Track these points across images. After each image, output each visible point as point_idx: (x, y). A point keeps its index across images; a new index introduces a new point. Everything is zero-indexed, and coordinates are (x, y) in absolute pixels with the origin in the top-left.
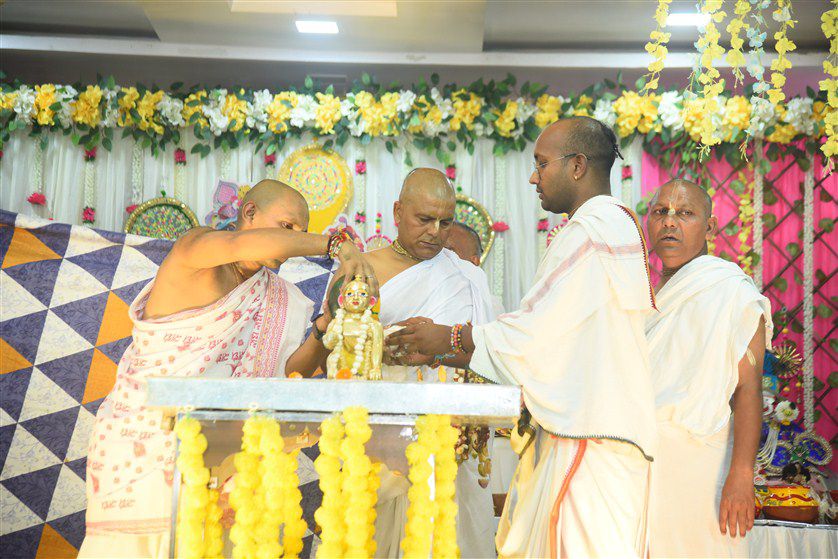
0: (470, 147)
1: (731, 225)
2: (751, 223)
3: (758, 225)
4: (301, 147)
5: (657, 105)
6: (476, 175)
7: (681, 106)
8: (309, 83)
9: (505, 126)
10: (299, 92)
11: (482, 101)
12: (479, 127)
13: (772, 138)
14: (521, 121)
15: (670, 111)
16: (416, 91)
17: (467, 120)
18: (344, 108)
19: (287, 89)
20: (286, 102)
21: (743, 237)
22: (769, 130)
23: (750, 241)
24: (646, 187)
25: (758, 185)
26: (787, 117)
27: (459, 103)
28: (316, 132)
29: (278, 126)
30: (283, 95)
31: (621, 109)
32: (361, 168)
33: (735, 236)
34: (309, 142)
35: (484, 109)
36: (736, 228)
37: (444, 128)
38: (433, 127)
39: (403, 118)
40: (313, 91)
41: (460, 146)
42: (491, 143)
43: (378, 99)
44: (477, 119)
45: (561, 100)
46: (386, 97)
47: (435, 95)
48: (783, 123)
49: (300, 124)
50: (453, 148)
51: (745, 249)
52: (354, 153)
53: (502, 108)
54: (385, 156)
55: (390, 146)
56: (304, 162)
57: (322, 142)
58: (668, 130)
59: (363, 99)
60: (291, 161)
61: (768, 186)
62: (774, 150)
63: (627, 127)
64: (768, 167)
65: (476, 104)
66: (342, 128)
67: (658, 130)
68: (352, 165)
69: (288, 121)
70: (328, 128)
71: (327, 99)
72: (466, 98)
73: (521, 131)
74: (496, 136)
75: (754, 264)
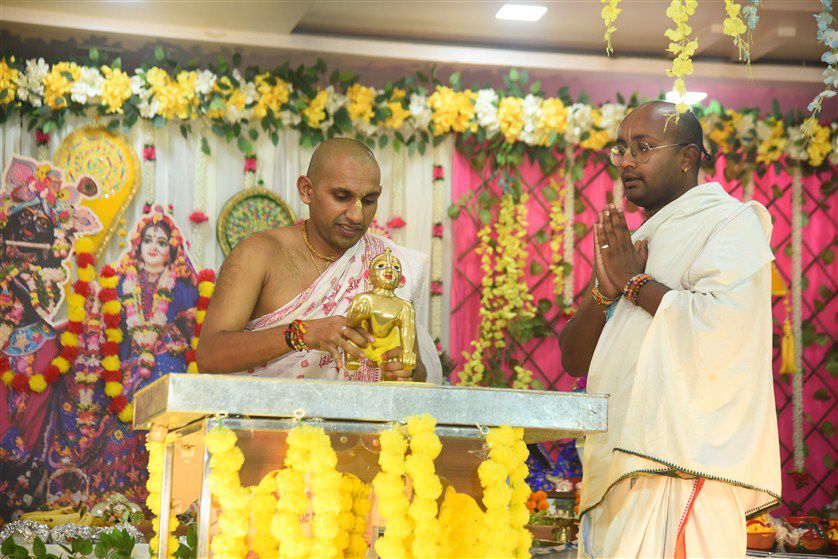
0: (274, 138)
1: (541, 233)
2: (561, 232)
3: (569, 234)
4: (81, 125)
5: (473, 102)
6: (278, 167)
7: (497, 105)
8: (94, 54)
9: (314, 116)
10: (80, 64)
11: (290, 86)
12: (286, 117)
13: (586, 144)
14: (332, 111)
15: (487, 111)
16: (214, 71)
17: (274, 107)
18: (134, 85)
19: (66, 59)
20: (66, 74)
21: (555, 246)
22: (584, 136)
23: (561, 251)
24: (457, 191)
25: (568, 193)
26: (602, 123)
27: (266, 88)
28: (102, 110)
29: (57, 101)
30: (62, 66)
31: (437, 105)
32: (149, 154)
33: (546, 244)
34: (91, 120)
35: (293, 96)
36: (547, 236)
37: (247, 114)
38: (234, 112)
39: (205, 100)
40: (98, 64)
41: (264, 136)
42: (296, 135)
43: (174, 78)
44: (284, 107)
45: (372, 92)
46: (183, 76)
47: (237, 76)
48: (598, 129)
49: (82, 100)
50: (254, 135)
51: (557, 258)
52: (141, 136)
53: (312, 95)
54: (179, 142)
55: (185, 130)
56: (84, 143)
57: (105, 121)
58: (483, 129)
59: (156, 76)
60: (69, 140)
61: (578, 194)
62: (586, 156)
63: (443, 123)
64: (581, 174)
65: (283, 90)
66: (131, 107)
67: (474, 129)
68: (139, 150)
69: (68, 96)
70: (116, 106)
71: (116, 75)
72: (272, 82)
73: (331, 122)
74: (303, 127)
75: (565, 274)
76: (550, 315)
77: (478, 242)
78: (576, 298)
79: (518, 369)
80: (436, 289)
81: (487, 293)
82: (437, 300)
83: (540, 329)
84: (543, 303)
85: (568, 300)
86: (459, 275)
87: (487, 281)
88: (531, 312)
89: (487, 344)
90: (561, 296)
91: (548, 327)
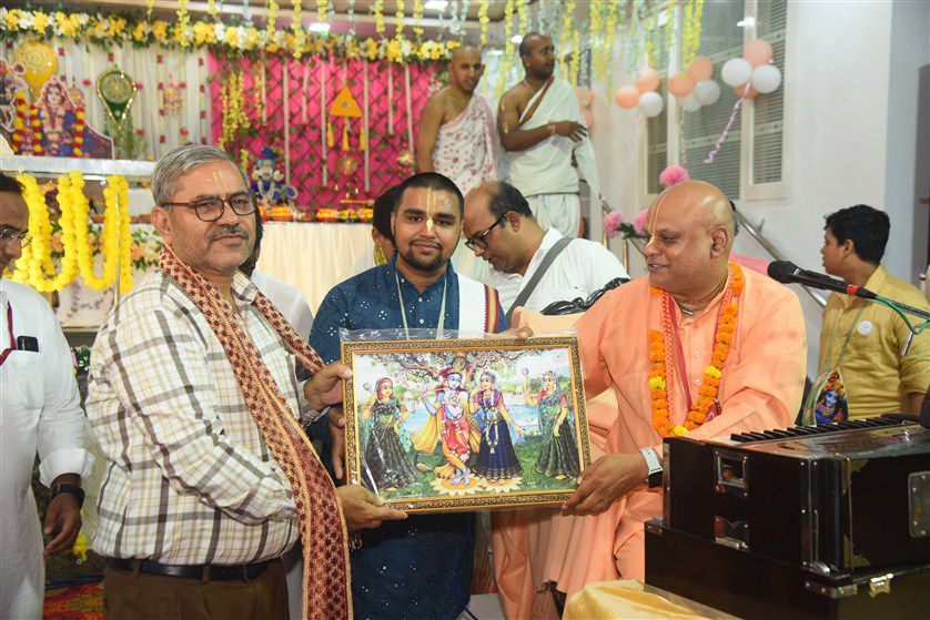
0: (121, 45)
1: (251, 89)
2: (260, 89)
3: (264, 90)
4: (27, 39)
5: (213, 29)
6: (124, 59)
7: (225, 30)
8: (28, 5)
9: (138, 35)
10: (23, 10)
11: (125, 22)
12: (124, 35)
13: (268, 49)
14: (147, 32)
15: (220, 33)
16: (89, 13)
17: (118, 31)
18: (50, 21)
19: (16, 8)
20: (17, 16)
21: (257, 95)
22: (266, 45)
23: (260, 98)
24: (211, 69)
25: (263, 71)
26: (275, 40)
27: (113, 22)
28: (35, 32)
29: (13, 27)
30: (14, 11)
31: (197, 31)
32: (62, 52)
33: (253, 95)
34: (31, 36)
35: (126, 26)
36: (253, 91)
37: (106, 34)
38: (100, 34)
39: (83, 28)
40: (31, 11)
41: (115, 44)
42: (131, 44)
43: (68, 16)
44: (123, 31)
45: (166, 24)
46: (73, 16)
47: (99, 16)
48: (272, 42)
49: (25, 27)
50: (111, 44)
51: (258, 101)
52: (57, 45)
53: (136, 26)
54: (74, 47)
55: (77, 41)
56: (29, 48)
57: (38, 37)
58: (219, 42)
59: (60, 16)
60: (21, 46)
61: (268, 72)
62: (269, 55)
63: (200, 39)
64: (267, 63)
65: (122, 23)
66: (49, 30)
67: (215, 42)
68: (56, 51)
69: (18, 25)
70: (42, 31)
71: (40, 14)
72: (116, 19)
73: (146, 38)
74: (133, 40)
75: (262, 108)
76: (257, 127)
77: (221, 94)
78: (268, 120)
79: (242, 151)
80: (203, 115)
81: (225, 117)
82: (203, 120)
83: (252, 132)
84: (253, 121)
85: (264, 119)
86: (214, 109)
87: (225, 111)
88: (247, 126)
89: (226, 140)
90: (261, 118)
91: (257, 131)
